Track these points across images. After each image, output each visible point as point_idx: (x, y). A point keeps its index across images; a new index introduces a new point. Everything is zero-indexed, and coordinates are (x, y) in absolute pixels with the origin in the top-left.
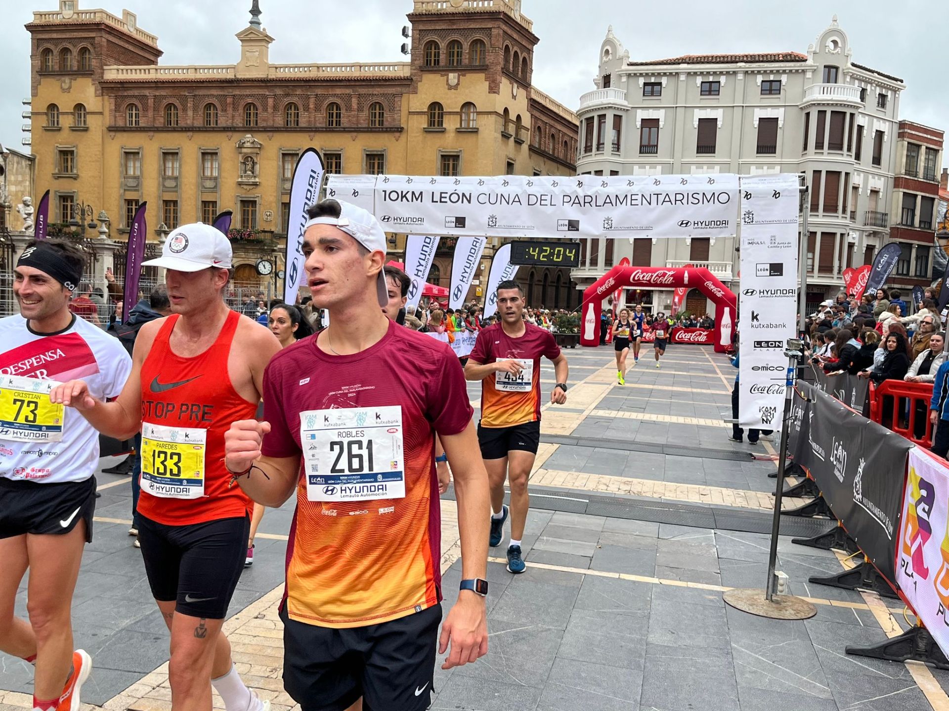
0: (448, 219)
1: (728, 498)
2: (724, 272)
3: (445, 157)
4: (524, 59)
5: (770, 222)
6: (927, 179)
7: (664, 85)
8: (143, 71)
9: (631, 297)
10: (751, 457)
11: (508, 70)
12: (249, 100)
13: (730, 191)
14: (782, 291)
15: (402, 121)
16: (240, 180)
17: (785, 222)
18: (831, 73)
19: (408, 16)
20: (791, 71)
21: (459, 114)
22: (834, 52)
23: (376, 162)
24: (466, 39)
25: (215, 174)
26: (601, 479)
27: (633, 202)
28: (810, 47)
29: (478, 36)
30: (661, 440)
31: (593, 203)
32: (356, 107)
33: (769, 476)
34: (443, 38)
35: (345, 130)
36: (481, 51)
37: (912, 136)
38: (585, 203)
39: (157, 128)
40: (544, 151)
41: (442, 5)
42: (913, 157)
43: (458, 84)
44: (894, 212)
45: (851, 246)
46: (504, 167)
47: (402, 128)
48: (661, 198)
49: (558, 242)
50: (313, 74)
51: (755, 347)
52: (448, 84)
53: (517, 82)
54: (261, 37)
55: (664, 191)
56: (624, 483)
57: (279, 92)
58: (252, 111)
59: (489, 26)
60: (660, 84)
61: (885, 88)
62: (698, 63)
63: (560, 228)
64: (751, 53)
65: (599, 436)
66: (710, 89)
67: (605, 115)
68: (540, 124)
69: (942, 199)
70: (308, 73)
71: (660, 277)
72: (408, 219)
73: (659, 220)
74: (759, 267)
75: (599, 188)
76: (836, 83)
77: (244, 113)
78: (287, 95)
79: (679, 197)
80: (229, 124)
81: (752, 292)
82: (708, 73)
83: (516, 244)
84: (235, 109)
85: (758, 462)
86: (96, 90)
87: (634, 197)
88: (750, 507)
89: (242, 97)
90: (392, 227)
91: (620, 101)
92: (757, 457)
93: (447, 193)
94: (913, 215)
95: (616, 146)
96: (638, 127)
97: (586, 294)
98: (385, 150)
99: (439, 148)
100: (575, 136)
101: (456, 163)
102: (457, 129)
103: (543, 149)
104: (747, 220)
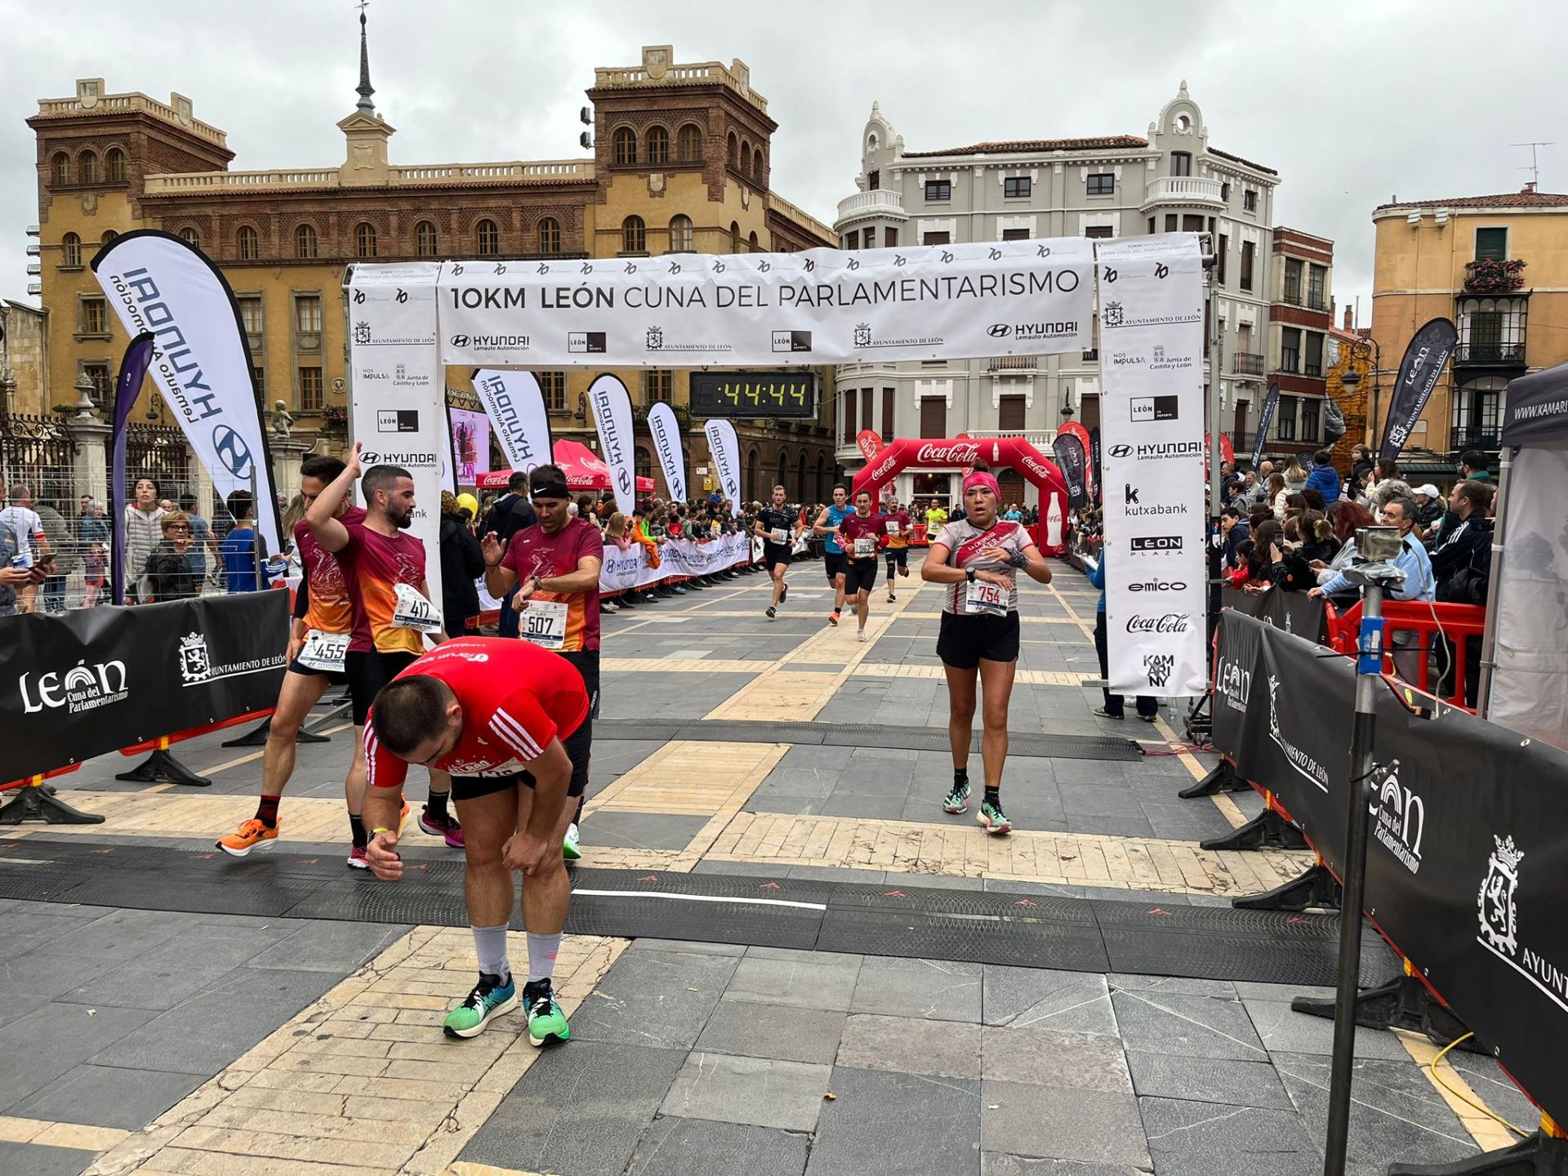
0: (573, 337)
1: (1116, 864)
4: (758, 153)
5: (1154, 322)
6: (1313, 308)
7: (953, 184)
8: (202, 180)
9: (920, 484)
10: (1135, 751)
11: (736, 169)
12: (363, 219)
13: (1078, 267)
14: (1177, 447)
15: (586, 244)
17: (1179, 320)
18: (1182, 162)
19: (588, 92)
20: (1126, 160)
21: (668, 229)
22: (1185, 133)
24: (672, 124)
25: (317, 327)
26: (859, 832)
27: (907, 295)
28: (1152, 126)
29: (689, 120)
31: (835, 299)
32: (518, 225)
33: (1181, 795)
34: (640, 125)
36: (694, 141)
37: (1291, 249)
38: (819, 298)
39: (226, 262)
41: (636, 77)
42: (1294, 279)
43: (664, 189)
44: (1271, 354)
47: (587, 255)
48: (956, 285)
49: (781, 375)
50: (454, 179)
51: (1133, 549)
52: (649, 189)
53: (748, 185)
54: (375, 126)
55: (961, 272)
56: (906, 838)
57: (406, 206)
58: (367, 235)
59: (705, 104)
60: (948, 183)
61: (1254, 182)
62: (999, 152)
63: (777, 347)
64: (1072, 138)
65: (865, 721)
66: (1018, 188)
67: (872, 229)
68: (784, 244)
69: (1333, 335)
70: (446, 177)
71: (959, 453)
72: (499, 340)
73: (953, 326)
74: (1136, 404)
75: (843, 271)
76: (1188, 175)
77: (355, 237)
78: (418, 210)
79: (988, 282)
80: (334, 254)
81: (1125, 451)
82: (1014, 166)
83: (698, 378)
84: (342, 232)
85: (1150, 759)
86: (134, 210)
87: (907, 286)
88: (1166, 889)
89: (351, 214)
90: (472, 356)
91: (894, 208)
92: (1147, 750)
93: (568, 289)
94: (1297, 357)
97: (856, 481)
104: (1110, 319)
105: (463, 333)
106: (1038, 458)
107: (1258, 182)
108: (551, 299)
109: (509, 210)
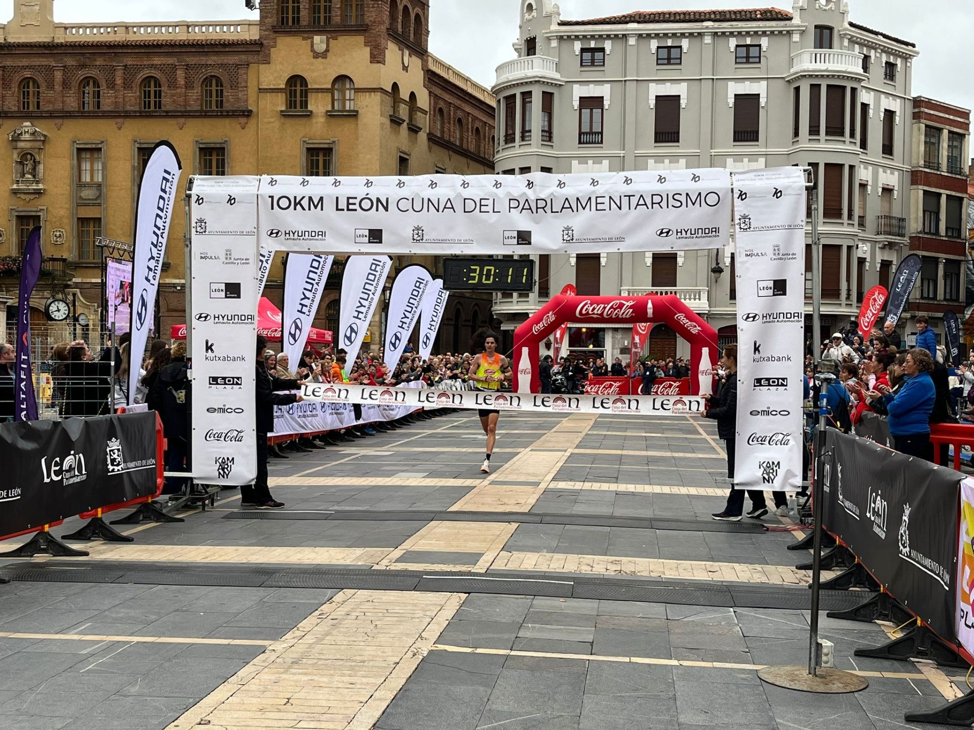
2: (697, 301)
3: (312, 151)
4: (417, 16)
6: (951, 173)
7: (608, 52)
9: (576, 338)
11: (396, 32)
12: (27, 74)
15: (249, 102)
16: (15, 186)
18: (824, 35)
20: (772, 32)
21: (331, 91)
22: (827, 8)
23: (214, 158)
32: (183, 82)
35: (168, 115)
36: (357, 5)
37: (930, 117)
40: (449, 142)
42: (934, 144)
43: (327, 50)
44: (913, 216)
45: (861, 261)
46: (394, 164)
47: (251, 111)
50: (121, 37)
52: (313, 50)
53: (408, 47)
57: (70, 62)
58: (31, 89)
60: (602, 50)
61: (893, 54)
62: (651, 22)
64: (721, 8)
66: (669, 56)
67: (530, 92)
68: (441, 104)
70: (112, 34)
71: (615, 309)
76: (831, 48)
77: (19, 91)
78: (83, 66)
82: (666, 35)
84: (6, 85)
89: (15, 69)
91: (551, 73)
94: (938, 220)
95: (548, 134)
96: (576, 108)
97: (517, 335)
98: (226, 141)
99: (303, 137)
100: (490, 122)
101: (327, 158)
102: (328, 111)
103: (447, 139)
106: (689, 315)
107: (897, 55)
109: (174, 68)
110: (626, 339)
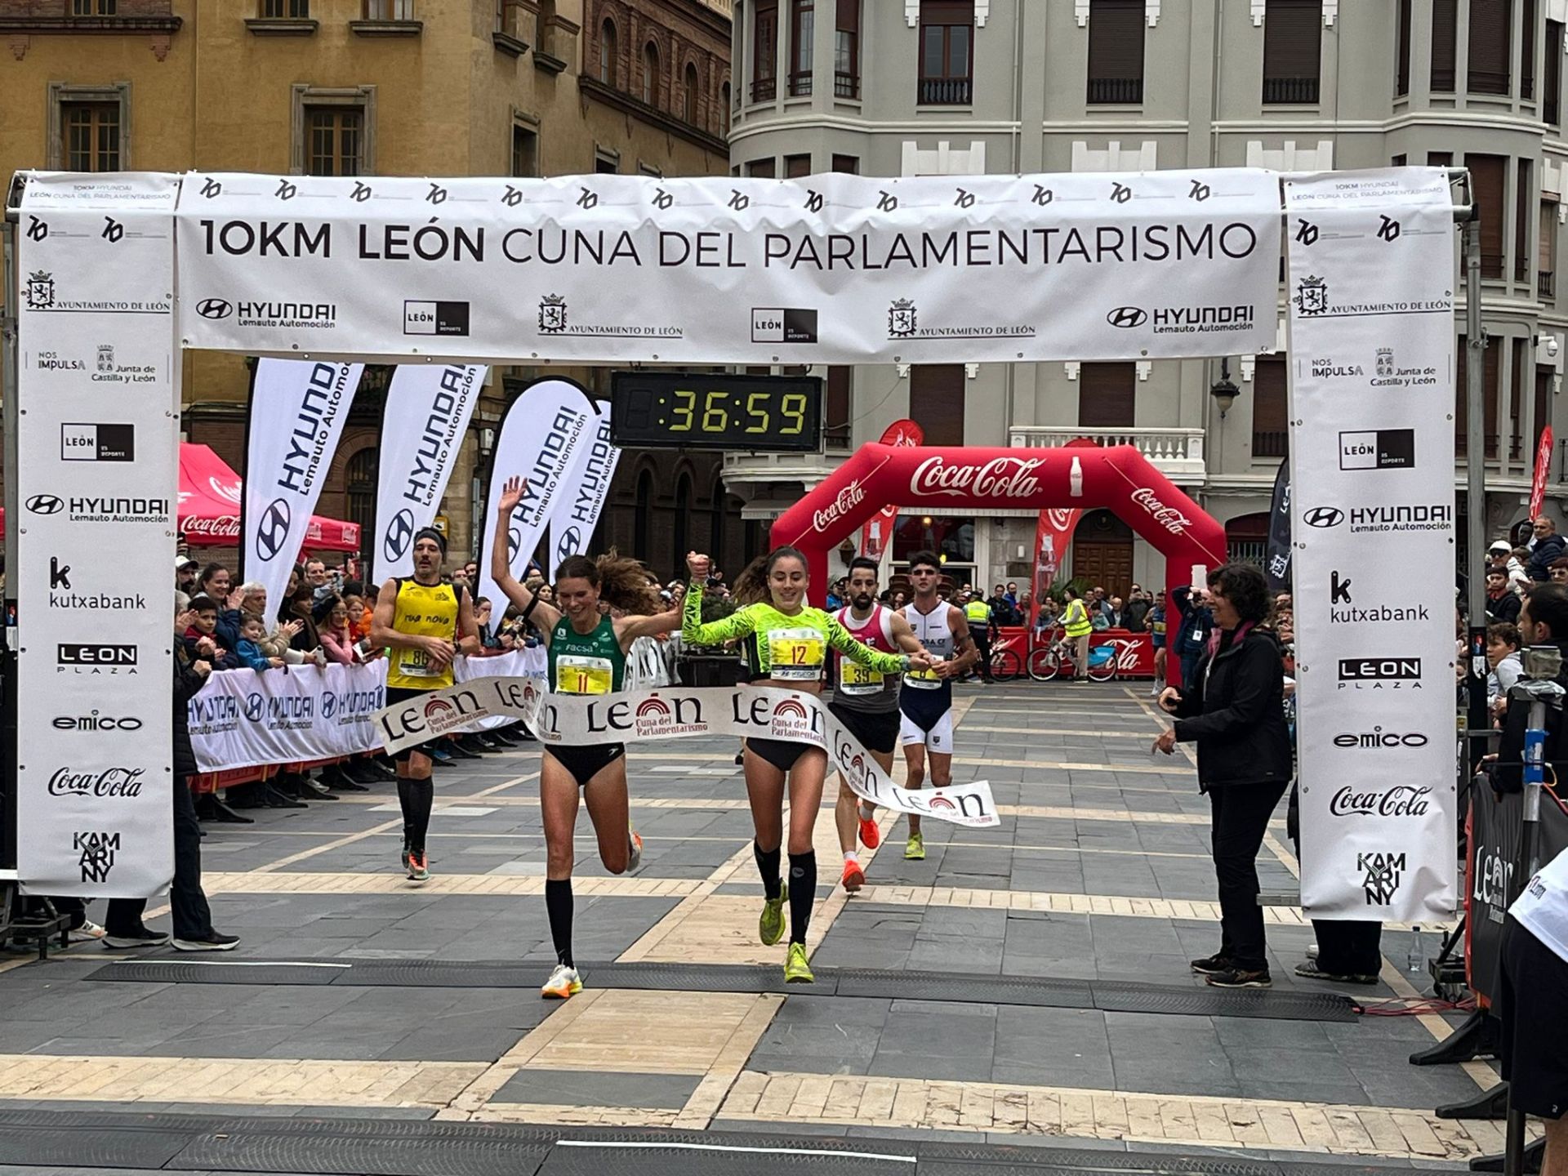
0: (413, 309)
1: (1313, 1130)
2: (1180, 458)
3: (317, 114)
5: (1374, 310)
9: (909, 541)
10: (1348, 1011)
13: (1257, 218)
14: (1412, 513)
17: (1416, 308)
23: (95, 126)
26: (934, 1093)
27: (976, 255)
30: (1079, 968)
31: (856, 259)
33: (1413, 1061)
38: (831, 257)
40: (627, 95)
45: (1544, 374)
46: (503, 144)
47: (177, 21)
48: (1057, 242)
49: (757, 376)
51: (1342, 677)
55: (1065, 221)
56: (1005, 1100)
63: (759, 334)
65: (896, 966)
68: (611, 11)
71: (998, 478)
72: (283, 309)
74: (1349, 441)
75: (870, 212)
79: (1109, 239)
81: (1331, 517)
85: (1373, 1021)
87: (976, 240)
88: (1381, 1153)
90: (233, 335)
92: (1367, 1008)
93: (406, 228)
95: (848, 81)
96: (912, 23)
97: (777, 533)
98: (122, 88)
99: (297, 82)
100: (720, 52)
101: (352, 129)
102: (353, 23)
103: (623, 89)
104: (1307, 303)
105: (217, 295)
106: (1163, 491)
108: (375, 243)
110: (1020, 541)
